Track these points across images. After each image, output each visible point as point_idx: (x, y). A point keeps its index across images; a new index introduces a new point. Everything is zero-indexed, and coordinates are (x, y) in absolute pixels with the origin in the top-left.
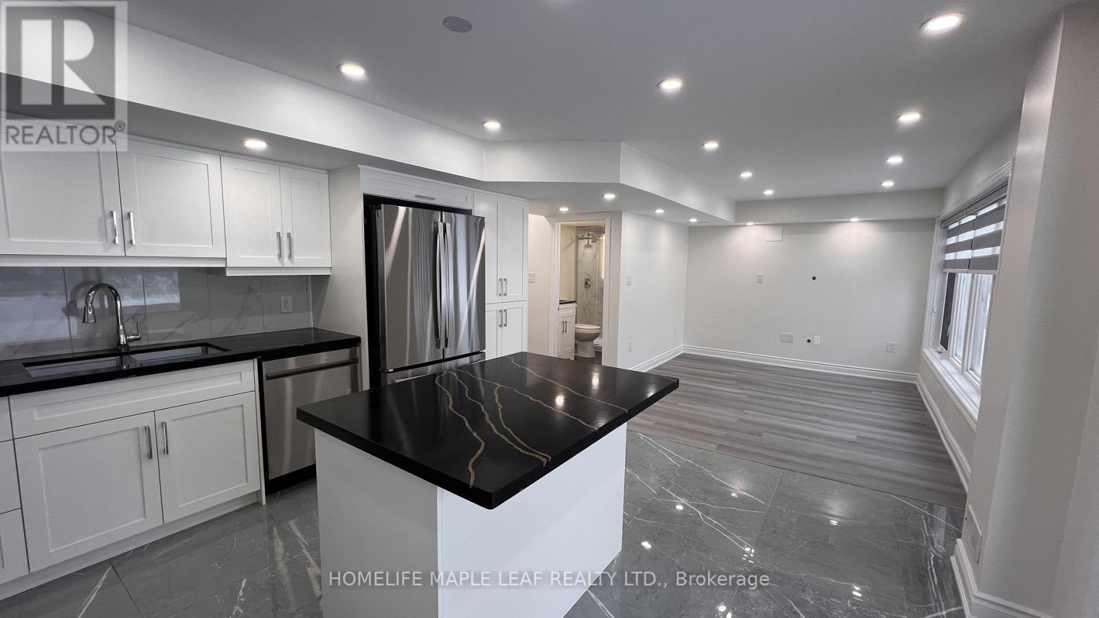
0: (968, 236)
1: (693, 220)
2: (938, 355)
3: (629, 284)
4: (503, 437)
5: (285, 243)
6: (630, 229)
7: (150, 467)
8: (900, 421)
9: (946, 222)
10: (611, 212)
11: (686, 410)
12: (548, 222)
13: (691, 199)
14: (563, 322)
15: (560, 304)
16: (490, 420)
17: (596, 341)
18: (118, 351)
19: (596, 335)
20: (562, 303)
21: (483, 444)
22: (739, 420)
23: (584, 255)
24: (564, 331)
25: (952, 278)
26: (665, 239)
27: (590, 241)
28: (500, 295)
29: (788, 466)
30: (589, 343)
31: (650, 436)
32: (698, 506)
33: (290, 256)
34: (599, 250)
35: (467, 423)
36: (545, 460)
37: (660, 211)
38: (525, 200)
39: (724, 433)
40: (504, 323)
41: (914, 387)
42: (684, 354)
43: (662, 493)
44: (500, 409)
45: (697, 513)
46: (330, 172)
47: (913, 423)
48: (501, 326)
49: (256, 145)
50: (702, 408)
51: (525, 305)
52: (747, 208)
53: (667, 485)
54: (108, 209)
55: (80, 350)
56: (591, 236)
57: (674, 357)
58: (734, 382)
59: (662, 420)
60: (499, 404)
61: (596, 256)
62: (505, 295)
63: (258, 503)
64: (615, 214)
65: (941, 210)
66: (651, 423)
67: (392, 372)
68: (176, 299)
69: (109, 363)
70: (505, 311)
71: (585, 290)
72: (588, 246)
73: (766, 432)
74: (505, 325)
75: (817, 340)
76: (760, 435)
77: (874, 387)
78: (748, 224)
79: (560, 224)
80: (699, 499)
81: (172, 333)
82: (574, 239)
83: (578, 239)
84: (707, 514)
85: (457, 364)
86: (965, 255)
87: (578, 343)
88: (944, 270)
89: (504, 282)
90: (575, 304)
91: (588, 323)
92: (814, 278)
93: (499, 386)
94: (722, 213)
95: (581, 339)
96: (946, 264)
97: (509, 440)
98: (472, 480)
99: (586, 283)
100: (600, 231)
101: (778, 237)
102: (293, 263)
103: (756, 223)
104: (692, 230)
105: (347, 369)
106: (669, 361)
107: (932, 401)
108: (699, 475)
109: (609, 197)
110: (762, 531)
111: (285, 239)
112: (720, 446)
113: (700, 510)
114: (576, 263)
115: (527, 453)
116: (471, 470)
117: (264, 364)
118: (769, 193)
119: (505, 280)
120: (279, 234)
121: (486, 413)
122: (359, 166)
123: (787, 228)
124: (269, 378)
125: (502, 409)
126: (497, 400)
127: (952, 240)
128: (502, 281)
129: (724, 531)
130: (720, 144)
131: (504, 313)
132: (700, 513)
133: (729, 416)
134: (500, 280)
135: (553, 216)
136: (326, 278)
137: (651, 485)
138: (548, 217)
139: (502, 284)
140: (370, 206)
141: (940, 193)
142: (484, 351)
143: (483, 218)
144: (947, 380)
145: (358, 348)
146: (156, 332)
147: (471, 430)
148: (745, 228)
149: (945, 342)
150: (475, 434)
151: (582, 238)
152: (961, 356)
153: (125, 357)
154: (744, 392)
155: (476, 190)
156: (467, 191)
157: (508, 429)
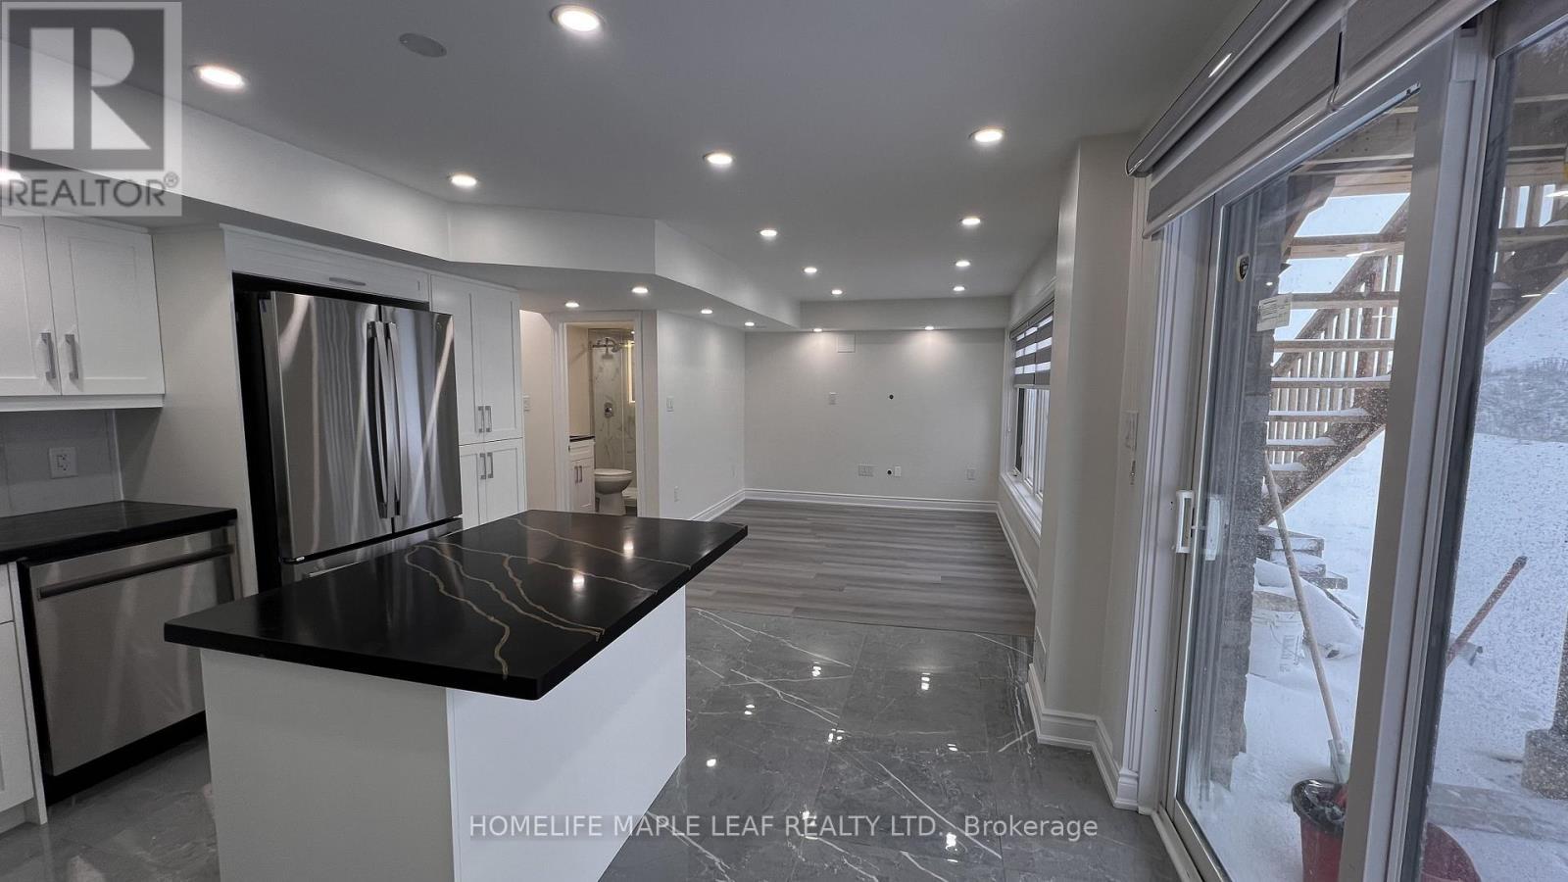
0: (1031, 349)
1: (750, 324)
2: (1013, 479)
3: (670, 409)
4: (533, 616)
5: (64, 352)
6: (668, 335)
8: (981, 555)
9: (1015, 332)
10: (642, 311)
11: (751, 571)
12: (547, 323)
13: (745, 298)
14: (576, 468)
15: (571, 441)
16: (508, 599)
17: (626, 493)
19: (625, 484)
20: (573, 439)
21: (507, 628)
22: (819, 575)
23: (601, 369)
24: (579, 480)
25: (1022, 392)
26: (714, 349)
27: (610, 349)
28: (481, 431)
29: (871, 621)
30: (616, 496)
31: (710, 609)
32: (776, 684)
33: (74, 377)
34: (623, 361)
35: (475, 608)
36: (598, 634)
37: (707, 312)
38: (513, 290)
39: (800, 592)
40: (489, 472)
41: (995, 515)
42: (745, 501)
43: (731, 678)
44: (519, 585)
45: (776, 693)
46: (155, 231)
47: (994, 555)
48: (484, 477)
50: (770, 566)
51: (520, 444)
52: (814, 310)
53: (738, 666)
56: (610, 343)
57: (733, 505)
58: (808, 531)
59: (722, 587)
60: (516, 580)
61: (620, 371)
62: (488, 430)
64: (647, 314)
65: (1009, 319)
66: (710, 593)
67: (301, 562)
70: (490, 454)
71: (606, 420)
72: (607, 356)
73: (848, 585)
74: (491, 476)
75: (897, 471)
76: (841, 590)
77: (957, 520)
78: (816, 330)
79: (565, 325)
80: (776, 674)
82: (586, 346)
83: (592, 346)
84: (788, 690)
86: (1030, 369)
87: (599, 495)
88: (1017, 386)
89: (486, 413)
90: (592, 440)
91: (613, 467)
92: (891, 397)
93: (508, 557)
94: (785, 316)
95: (603, 490)
96: (1017, 379)
97: (543, 618)
98: (504, 669)
99: (607, 410)
100: (625, 335)
101: (849, 347)
102: (79, 387)
103: (825, 329)
104: (748, 336)
105: (207, 566)
106: (727, 512)
107: (1010, 529)
108: (775, 648)
109: (640, 291)
110: (848, 697)
111: (61, 344)
112: (797, 609)
113: (779, 689)
114: (591, 380)
115: (572, 629)
116: (499, 658)
117: (33, 570)
118: (837, 292)
119: (488, 408)
120: (47, 336)
121: (499, 591)
122: (222, 225)
123: (857, 335)
124: (45, 595)
125: (522, 584)
126: (511, 574)
127: (1020, 353)
128: (484, 410)
129: (807, 706)
130: (779, 232)
131: (488, 459)
132: (779, 692)
133: (804, 572)
134: (480, 408)
135: (554, 314)
136: (155, 412)
137: (716, 671)
138: (547, 314)
139: (483, 414)
140: (246, 292)
141: (1007, 300)
142: (459, 516)
143: (445, 316)
144: (1020, 503)
145: (231, 528)
147: (484, 614)
148: (812, 336)
149: (1019, 466)
150: (492, 619)
151: (598, 346)
152: (1032, 476)
154: (821, 540)
155: (434, 272)
156: (419, 273)
157: (539, 607)
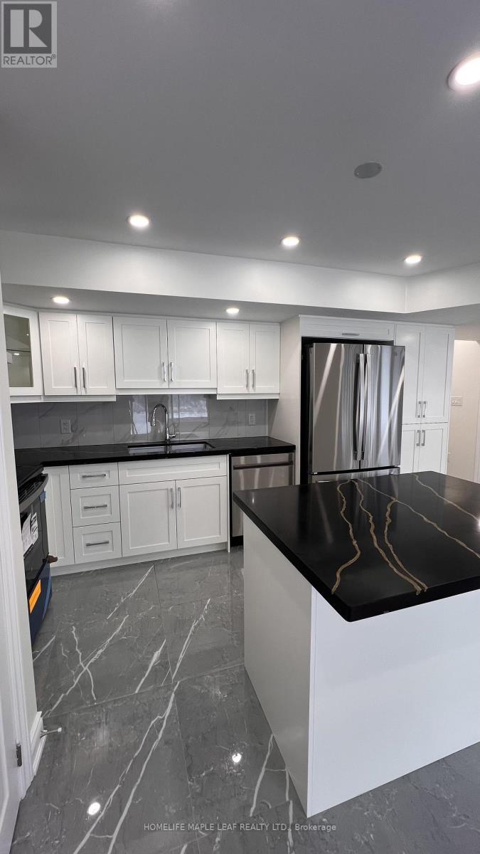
4: (381, 551)
5: (251, 377)
7: (172, 512)
12: (479, 347)
16: (374, 532)
18: (166, 443)
21: (358, 554)
28: (419, 417)
33: (253, 386)
36: (419, 589)
38: (451, 326)
40: (422, 442)
44: (387, 523)
46: (281, 323)
48: (418, 445)
49: (233, 311)
51: (446, 427)
54: (162, 361)
55: (150, 440)
60: (388, 519)
62: (424, 417)
63: (226, 550)
67: (315, 475)
68: (206, 415)
69: (160, 449)
70: (424, 431)
74: (423, 445)
81: (190, 434)
85: (376, 474)
89: (424, 406)
93: (395, 500)
97: (387, 556)
98: (336, 586)
102: (254, 390)
105: (286, 468)
111: (251, 374)
115: (402, 575)
116: (338, 575)
117: (233, 458)
119: (425, 402)
120: (247, 371)
121: (372, 524)
122: (299, 315)
124: (235, 468)
125: (390, 524)
126: (387, 514)
128: (422, 404)
131: (422, 434)
134: (420, 403)
136: (276, 401)
139: (421, 407)
140: (306, 345)
142: (399, 466)
143: (403, 348)
145: (293, 454)
146: (183, 434)
147: (353, 538)
150: (355, 542)
153: (168, 447)
155: (398, 322)
156: (389, 325)
157: (389, 545)
